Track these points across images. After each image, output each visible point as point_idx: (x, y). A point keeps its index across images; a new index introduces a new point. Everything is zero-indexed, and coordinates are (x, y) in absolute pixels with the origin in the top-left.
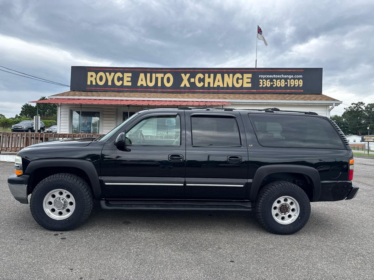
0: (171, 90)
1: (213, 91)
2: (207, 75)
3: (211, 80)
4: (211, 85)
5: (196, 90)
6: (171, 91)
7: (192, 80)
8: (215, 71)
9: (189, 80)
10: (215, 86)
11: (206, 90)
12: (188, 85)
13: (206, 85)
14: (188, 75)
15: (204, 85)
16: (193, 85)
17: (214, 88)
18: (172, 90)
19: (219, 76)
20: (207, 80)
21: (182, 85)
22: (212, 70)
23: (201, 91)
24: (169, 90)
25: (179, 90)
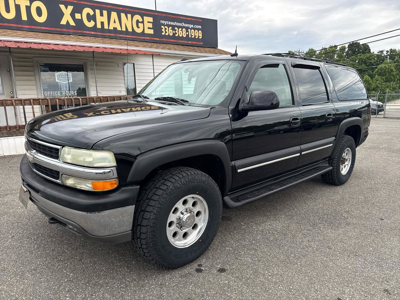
0: (45, 28)
1: (109, 34)
2: (98, 12)
3: (105, 19)
4: (106, 27)
5: (85, 32)
6: (46, 30)
7: (78, 16)
8: (109, 7)
9: (72, 15)
10: (111, 28)
11: (100, 33)
12: (72, 23)
13: (99, 26)
14: (70, 8)
15: (96, 24)
16: (80, 23)
17: (109, 31)
18: (47, 28)
19: (114, 15)
20: (99, 19)
21: (63, 22)
22: (104, 6)
23: (93, 33)
24: (43, 28)
25: (58, 29)
